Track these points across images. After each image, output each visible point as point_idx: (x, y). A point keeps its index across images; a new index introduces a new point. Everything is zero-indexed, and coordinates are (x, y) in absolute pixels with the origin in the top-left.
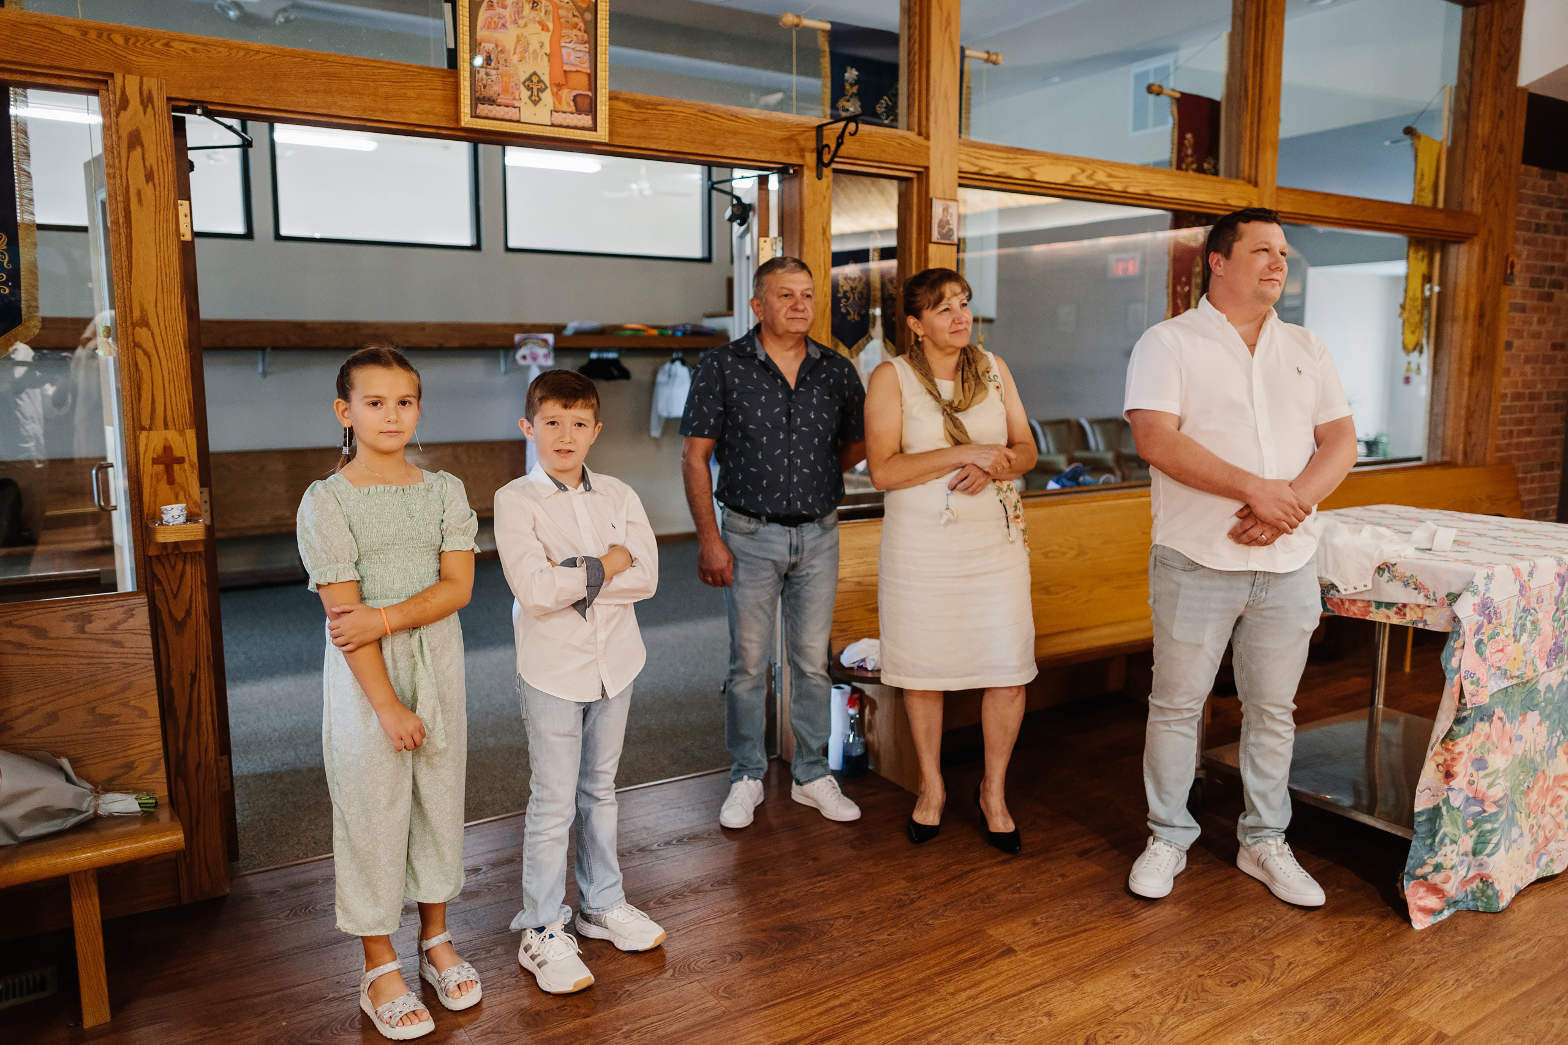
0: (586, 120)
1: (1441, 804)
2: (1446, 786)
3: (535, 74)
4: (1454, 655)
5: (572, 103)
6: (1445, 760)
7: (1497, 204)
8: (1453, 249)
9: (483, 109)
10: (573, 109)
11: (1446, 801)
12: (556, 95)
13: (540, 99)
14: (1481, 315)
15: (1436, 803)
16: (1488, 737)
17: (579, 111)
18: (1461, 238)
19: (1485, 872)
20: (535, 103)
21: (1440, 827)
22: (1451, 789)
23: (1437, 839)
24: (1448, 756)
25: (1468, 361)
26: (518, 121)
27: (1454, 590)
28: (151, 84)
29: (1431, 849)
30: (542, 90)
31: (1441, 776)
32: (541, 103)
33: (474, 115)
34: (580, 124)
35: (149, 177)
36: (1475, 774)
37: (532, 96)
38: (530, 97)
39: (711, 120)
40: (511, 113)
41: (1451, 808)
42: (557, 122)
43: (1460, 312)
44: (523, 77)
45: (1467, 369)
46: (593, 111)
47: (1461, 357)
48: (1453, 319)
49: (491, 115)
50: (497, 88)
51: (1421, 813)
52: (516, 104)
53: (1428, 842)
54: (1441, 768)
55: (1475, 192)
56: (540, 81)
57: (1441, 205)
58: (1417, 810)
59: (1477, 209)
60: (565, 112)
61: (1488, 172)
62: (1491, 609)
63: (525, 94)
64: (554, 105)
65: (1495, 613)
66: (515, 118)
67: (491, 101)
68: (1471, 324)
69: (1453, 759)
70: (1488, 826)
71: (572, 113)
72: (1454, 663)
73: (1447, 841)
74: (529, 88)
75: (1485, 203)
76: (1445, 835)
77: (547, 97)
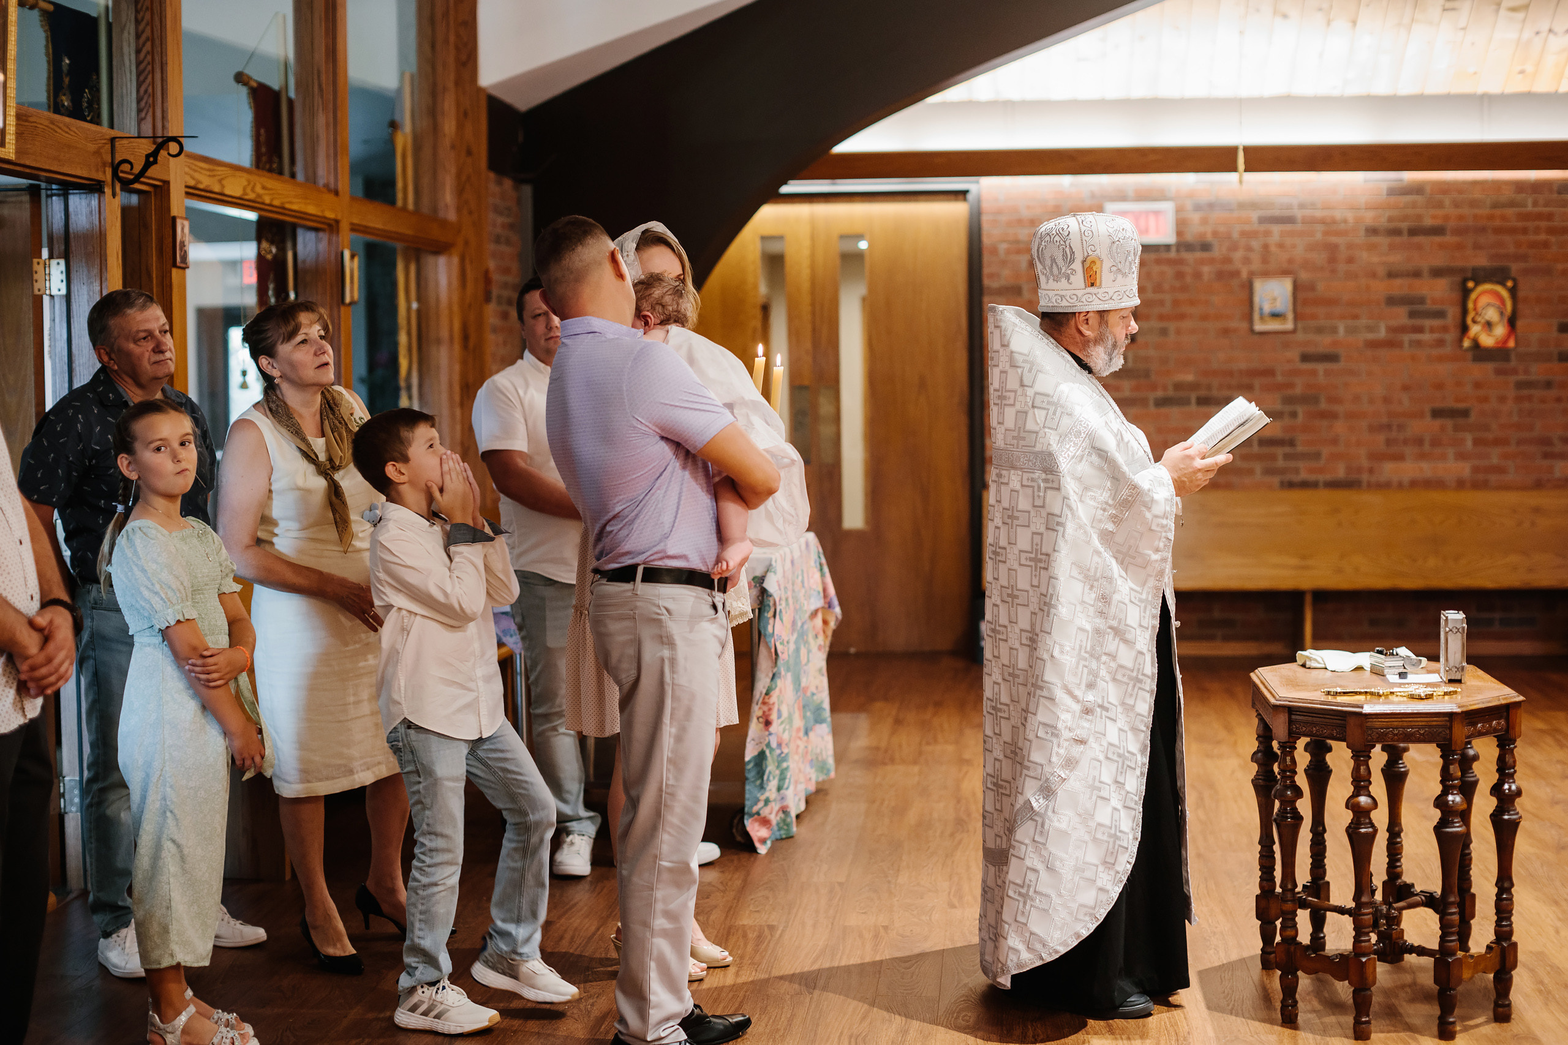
1: (765, 748)
2: (767, 733)
4: (768, 623)
6: (764, 712)
7: (470, 213)
8: (430, 260)
11: (768, 745)
14: (465, 337)
15: (760, 749)
16: (780, 693)
18: (440, 249)
19: (785, 804)
21: (766, 767)
22: (770, 734)
23: (765, 778)
24: (765, 708)
25: (457, 389)
27: (759, 573)
29: (762, 787)
31: (761, 726)
41: (772, 750)
43: (444, 333)
45: (457, 398)
47: (451, 386)
48: (438, 341)
51: (749, 762)
53: (758, 782)
54: (761, 720)
55: (448, 197)
57: (411, 206)
58: (747, 759)
59: (452, 216)
61: (459, 175)
68: (457, 347)
69: (770, 710)
70: (785, 765)
72: (770, 629)
73: (771, 778)
75: (459, 210)
76: (770, 773)
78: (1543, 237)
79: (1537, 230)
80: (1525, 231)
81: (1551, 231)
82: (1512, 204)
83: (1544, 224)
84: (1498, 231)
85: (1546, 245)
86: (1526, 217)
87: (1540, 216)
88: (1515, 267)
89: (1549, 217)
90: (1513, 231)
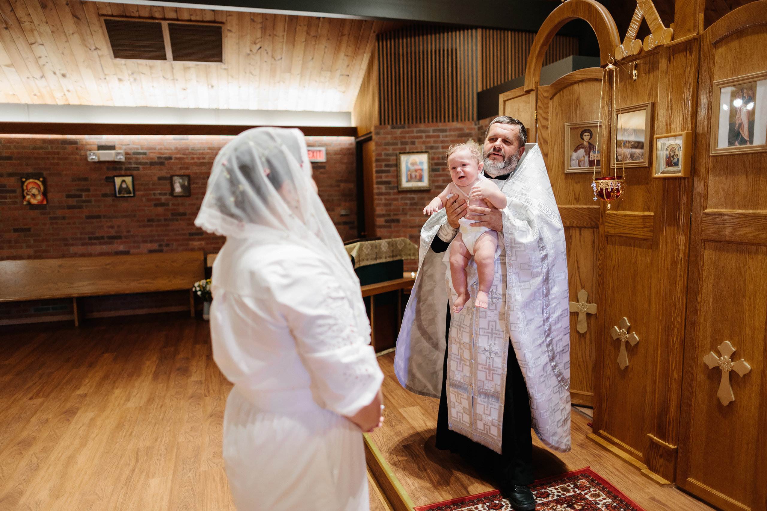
78: (56, 161)
79: (53, 158)
80: (48, 159)
81: (59, 159)
82: (41, 148)
83: (56, 156)
84: (36, 158)
85: (58, 164)
86: (49, 153)
87: (54, 153)
88: (45, 173)
89: (58, 153)
90: (43, 159)
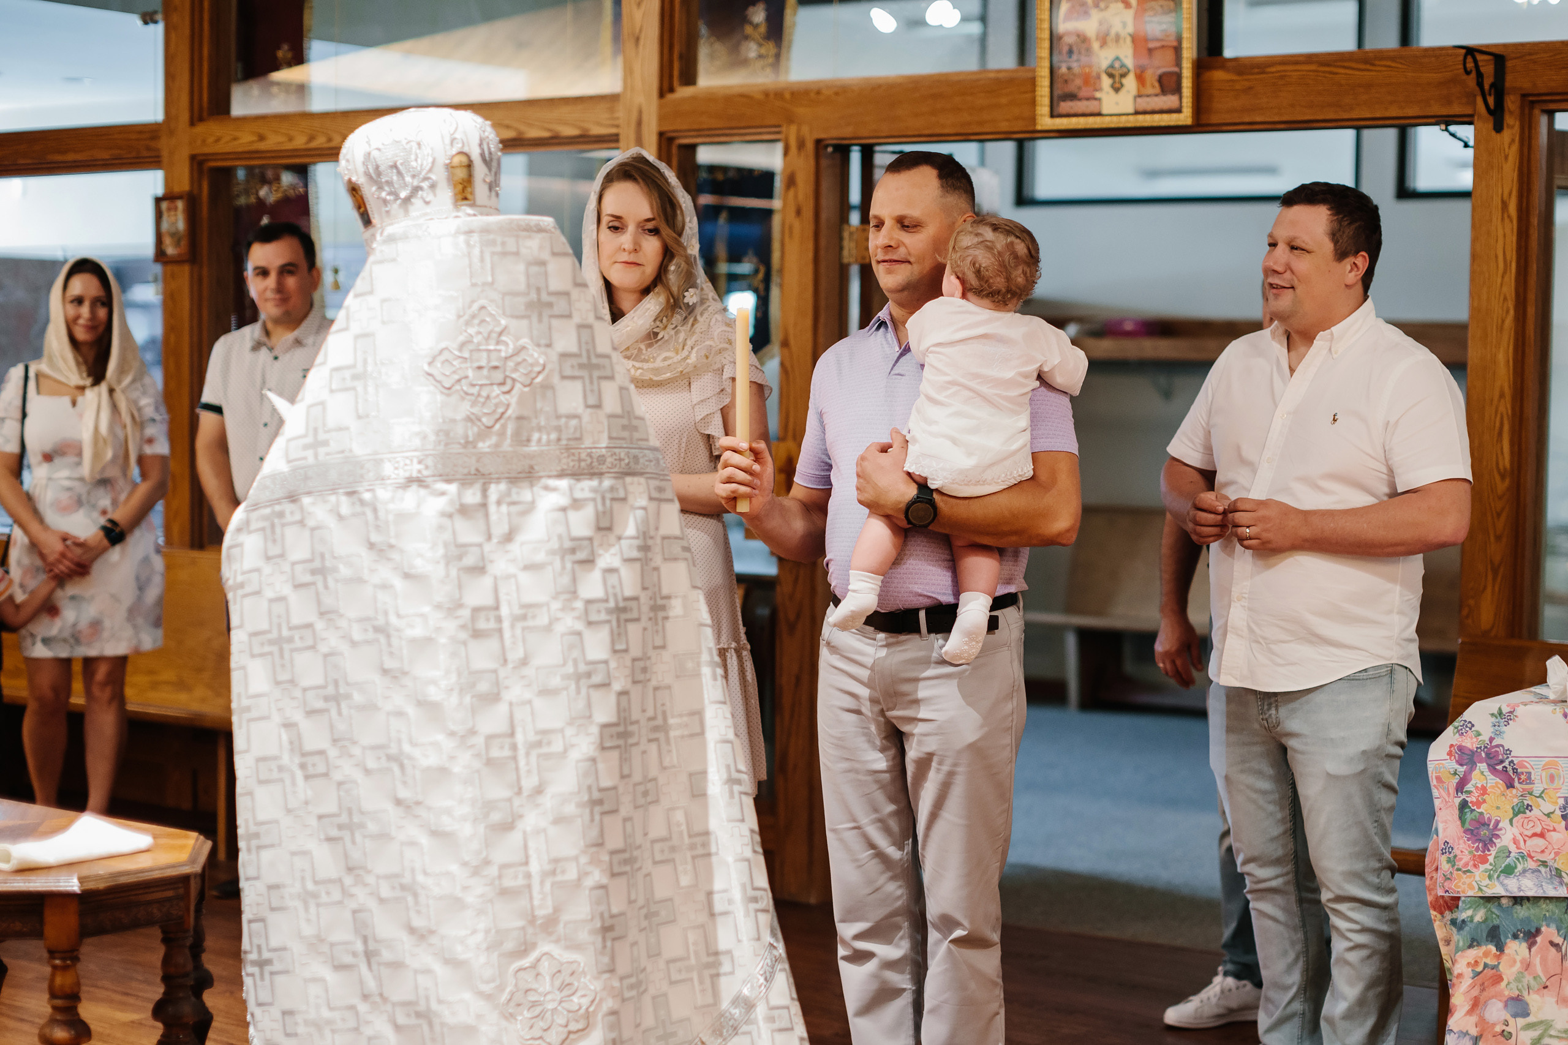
0: (1171, 101)
3: (1117, 59)
5: (1157, 84)
9: (1065, 106)
10: (1158, 90)
12: (1140, 78)
13: (1122, 85)
16: (1528, 966)
17: (1164, 91)
20: (1117, 90)
26: (1099, 114)
28: (805, 130)
30: (1123, 75)
32: (1123, 92)
33: (1052, 115)
34: (1165, 107)
35: (799, 212)
36: (1511, 1021)
37: (1114, 82)
38: (1112, 86)
39: (1336, 74)
40: (1090, 106)
42: (1140, 109)
44: (1105, 64)
46: (1177, 90)
49: (1072, 111)
50: (1078, 82)
52: (1098, 95)
56: (1123, 66)
60: (1148, 96)
62: (1506, 764)
63: (1106, 82)
64: (1139, 90)
65: (1515, 771)
66: (1096, 110)
67: (1072, 97)
71: (1156, 95)
74: (1111, 76)
77: (1130, 82)
